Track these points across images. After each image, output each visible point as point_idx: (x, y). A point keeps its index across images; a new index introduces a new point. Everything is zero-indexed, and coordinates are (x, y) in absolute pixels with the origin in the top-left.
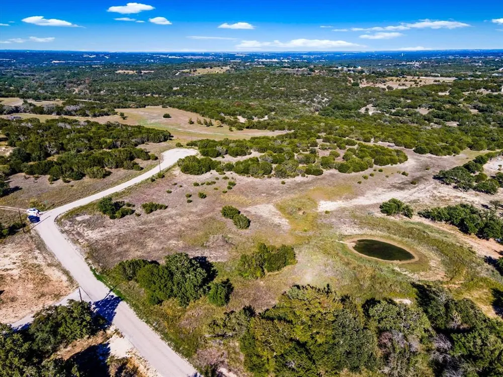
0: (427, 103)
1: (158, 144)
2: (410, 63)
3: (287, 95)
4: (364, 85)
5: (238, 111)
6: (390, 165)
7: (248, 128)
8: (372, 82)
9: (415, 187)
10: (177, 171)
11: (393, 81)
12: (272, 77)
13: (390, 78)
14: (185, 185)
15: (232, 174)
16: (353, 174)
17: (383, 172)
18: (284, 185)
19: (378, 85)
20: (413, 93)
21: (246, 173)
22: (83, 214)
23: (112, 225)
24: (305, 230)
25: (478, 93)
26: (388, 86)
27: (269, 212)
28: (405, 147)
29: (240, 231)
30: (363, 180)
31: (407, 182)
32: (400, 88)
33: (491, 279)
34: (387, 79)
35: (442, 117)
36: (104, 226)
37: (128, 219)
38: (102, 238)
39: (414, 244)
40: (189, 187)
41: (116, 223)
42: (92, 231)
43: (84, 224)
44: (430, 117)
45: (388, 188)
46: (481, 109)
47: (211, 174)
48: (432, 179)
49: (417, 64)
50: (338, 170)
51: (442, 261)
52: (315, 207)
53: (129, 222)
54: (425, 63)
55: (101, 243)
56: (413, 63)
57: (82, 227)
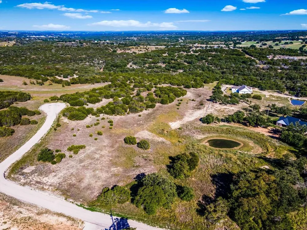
0: (161, 60)
1: (25, 102)
2: (132, 38)
3: (74, 60)
4: (119, 51)
5: (54, 73)
6: (182, 97)
7: (73, 83)
8: (123, 49)
9: (204, 107)
10: (65, 120)
11: (134, 48)
12: (57, 48)
13: (132, 47)
14: (80, 129)
15: (104, 115)
16: (170, 104)
17: (183, 101)
18: (141, 117)
19: (127, 51)
20: (150, 55)
21: (113, 113)
22: (26, 167)
23: (58, 169)
24: (179, 142)
25: (181, 54)
26: (133, 52)
27: (149, 135)
28: (177, 86)
29: (146, 151)
30: (178, 107)
31: (198, 105)
32: (140, 52)
33: (282, 146)
34: (130, 47)
35: (174, 67)
36: (53, 172)
37: (66, 161)
38: (61, 180)
39: (235, 137)
40: (84, 129)
41: (59, 166)
42: (47, 177)
43: (36, 174)
44: (169, 68)
45: (193, 109)
46: (188, 62)
47: (90, 117)
48: (207, 101)
49: (135, 39)
50: (161, 103)
51: (254, 142)
52: (169, 127)
53: (69, 163)
54: (139, 38)
55: (65, 184)
56: (133, 38)
57: (36, 176)
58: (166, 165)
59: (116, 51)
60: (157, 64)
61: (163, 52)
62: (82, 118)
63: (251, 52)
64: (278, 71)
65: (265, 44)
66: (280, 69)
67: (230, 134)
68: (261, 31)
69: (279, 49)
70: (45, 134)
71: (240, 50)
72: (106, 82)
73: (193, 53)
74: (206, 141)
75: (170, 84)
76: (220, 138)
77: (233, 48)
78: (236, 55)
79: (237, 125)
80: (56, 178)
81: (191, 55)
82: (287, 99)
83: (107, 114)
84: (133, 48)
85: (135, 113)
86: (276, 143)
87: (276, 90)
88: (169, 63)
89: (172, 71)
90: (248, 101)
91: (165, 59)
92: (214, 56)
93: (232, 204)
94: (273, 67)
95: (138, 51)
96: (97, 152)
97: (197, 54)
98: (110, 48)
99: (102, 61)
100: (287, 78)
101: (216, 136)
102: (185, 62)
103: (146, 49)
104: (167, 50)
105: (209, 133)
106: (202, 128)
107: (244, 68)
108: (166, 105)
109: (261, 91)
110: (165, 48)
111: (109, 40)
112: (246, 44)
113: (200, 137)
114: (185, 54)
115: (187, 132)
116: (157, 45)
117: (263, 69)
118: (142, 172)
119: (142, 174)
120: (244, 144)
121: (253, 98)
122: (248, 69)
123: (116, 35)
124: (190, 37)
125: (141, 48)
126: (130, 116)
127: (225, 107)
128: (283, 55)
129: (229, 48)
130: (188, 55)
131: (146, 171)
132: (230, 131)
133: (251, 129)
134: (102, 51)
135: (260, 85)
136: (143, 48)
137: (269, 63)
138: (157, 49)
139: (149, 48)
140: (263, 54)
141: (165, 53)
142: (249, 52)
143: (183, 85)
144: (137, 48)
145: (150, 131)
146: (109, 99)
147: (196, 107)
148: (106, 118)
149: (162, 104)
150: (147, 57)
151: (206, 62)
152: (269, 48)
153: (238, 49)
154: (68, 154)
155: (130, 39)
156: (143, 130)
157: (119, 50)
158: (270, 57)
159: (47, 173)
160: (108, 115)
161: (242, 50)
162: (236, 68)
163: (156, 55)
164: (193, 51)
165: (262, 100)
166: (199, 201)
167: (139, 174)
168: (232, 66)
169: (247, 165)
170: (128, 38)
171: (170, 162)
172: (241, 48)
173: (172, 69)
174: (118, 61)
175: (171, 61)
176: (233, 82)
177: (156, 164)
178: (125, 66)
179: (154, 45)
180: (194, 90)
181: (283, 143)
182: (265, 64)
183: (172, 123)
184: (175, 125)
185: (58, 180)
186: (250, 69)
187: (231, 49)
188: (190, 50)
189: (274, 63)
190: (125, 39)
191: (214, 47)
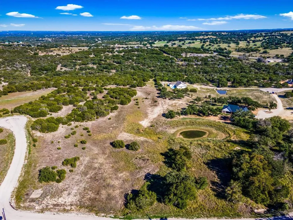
0: (90, 62)
6: (135, 96)
8: (45, 52)
9: (159, 103)
10: (38, 134)
16: (129, 104)
17: (138, 100)
18: (112, 120)
20: (77, 57)
21: (83, 120)
22: (31, 192)
23: (67, 186)
24: (159, 138)
25: (107, 55)
26: (57, 54)
27: (130, 136)
28: (123, 86)
29: (137, 152)
30: (138, 106)
31: (152, 102)
32: (65, 54)
33: (238, 129)
34: (52, 49)
35: (106, 68)
36: (64, 190)
37: (69, 177)
38: (78, 197)
39: (198, 127)
40: (64, 140)
41: (67, 183)
42: (62, 197)
43: (48, 197)
44: (102, 69)
45: (151, 107)
46: (117, 62)
47: (62, 127)
48: (158, 98)
49: (50, 40)
50: (120, 104)
51: (216, 129)
52: (141, 125)
53: (74, 179)
54: (54, 39)
55: (85, 200)
56: (47, 39)
57: (50, 200)
58: (163, 162)
59: (37, 54)
60: (87, 65)
61: (89, 53)
62: (54, 129)
63: (168, 51)
64: (194, 66)
65: (175, 44)
66: (195, 65)
67: (194, 125)
68: (163, 32)
69: (187, 47)
70: (26, 153)
71: (157, 49)
72: (49, 87)
73: (117, 54)
74: (179, 134)
75: (116, 85)
76: (188, 129)
77: (151, 48)
78: (156, 54)
79: (193, 117)
80: (71, 196)
81: (117, 56)
82: (213, 90)
83: (77, 121)
84: (55, 50)
85: (103, 117)
86: (232, 127)
87: (201, 83)
88: (100, 64)
89: (106, 71)
90: (189, 94)
91: (93, 60)
92: (137, 55)
93: (243, 183)
94: (190, 64)
95: (62, 52)
96: (94, 162)
97: (122, 54)
98: (29, 50)
99: (25, 65)
100: (203, 72)
101: (185, 129)
102: (114, 62)
103: (70, 51)
104: (92, 52)
105: (177, 126)
106: (170, 123)
107: (167, 65)
108: (126, 106)
109: (191, 85)
110: (88, 49)
111: (22, 41)
112: (159, 44)
113: (172, 131)
114: (110, 54)
115: (161, 129)
116: (79, 46)
117: (182, 65)
118: (147, 173)
119: (148, 173)
120: (208, 132)
121: (190, 91)
122: (171, 66)
123: (24, 36)
124: (105, 37)
125: (64, 50)
126: (100, 120)
127: (174, 102)
128: (192, 53)
129: (148, 48)
130: (114, 56)
131: (149, 171)
132: (193, 123)
133: (206, 119)
134: (21, 54)
135: (189, 80)
136: (66, 50)
137: (185, 60)
138: (81, 50)
139: (72, 50)
140: (177, 52)
141: (91, 54)
142: (166, 51)
143: (128, 85)
144: (60, 50)
145: (128, 132)
146: (68, 106)
147: (152, 104)
148: (79, 125)
149: (122, 105)
150: (74, 58)
151: (133, 61)
152: (179, 47)
153: (156, 49)
154: (67, 169)
155: (44, 40)
156: (121, 132)
157: (40, 52)
158: (184, 55)
159: (59, 193)
160: (80, 123)
161: (159, 50)
162: (161, 66)
163: (84, 57)
164: (117, 51)
165: (197, 93)
166: (211, 187)
167: (146, 175)
168: (157, 65)
169: (223, 149)
170: (40, 39)
171: (164, 158)
172: (157, 47)
173: (105, 70)
174: (45, 64)
175: (101, 62)
176: (167, 79)
177: (154, 162)
178: (55, 69)
179: (76, 47)
180: (140, 88)
181: (237, 127)
182: (182, 61)
183: (141, 122)
184: (145, 123)
185: (75, 198)
186: (173, 66)
187: (149, 48)
188: (114, 50)
189: (188, 60)
190: (39, 40)
191: (134, 47)
